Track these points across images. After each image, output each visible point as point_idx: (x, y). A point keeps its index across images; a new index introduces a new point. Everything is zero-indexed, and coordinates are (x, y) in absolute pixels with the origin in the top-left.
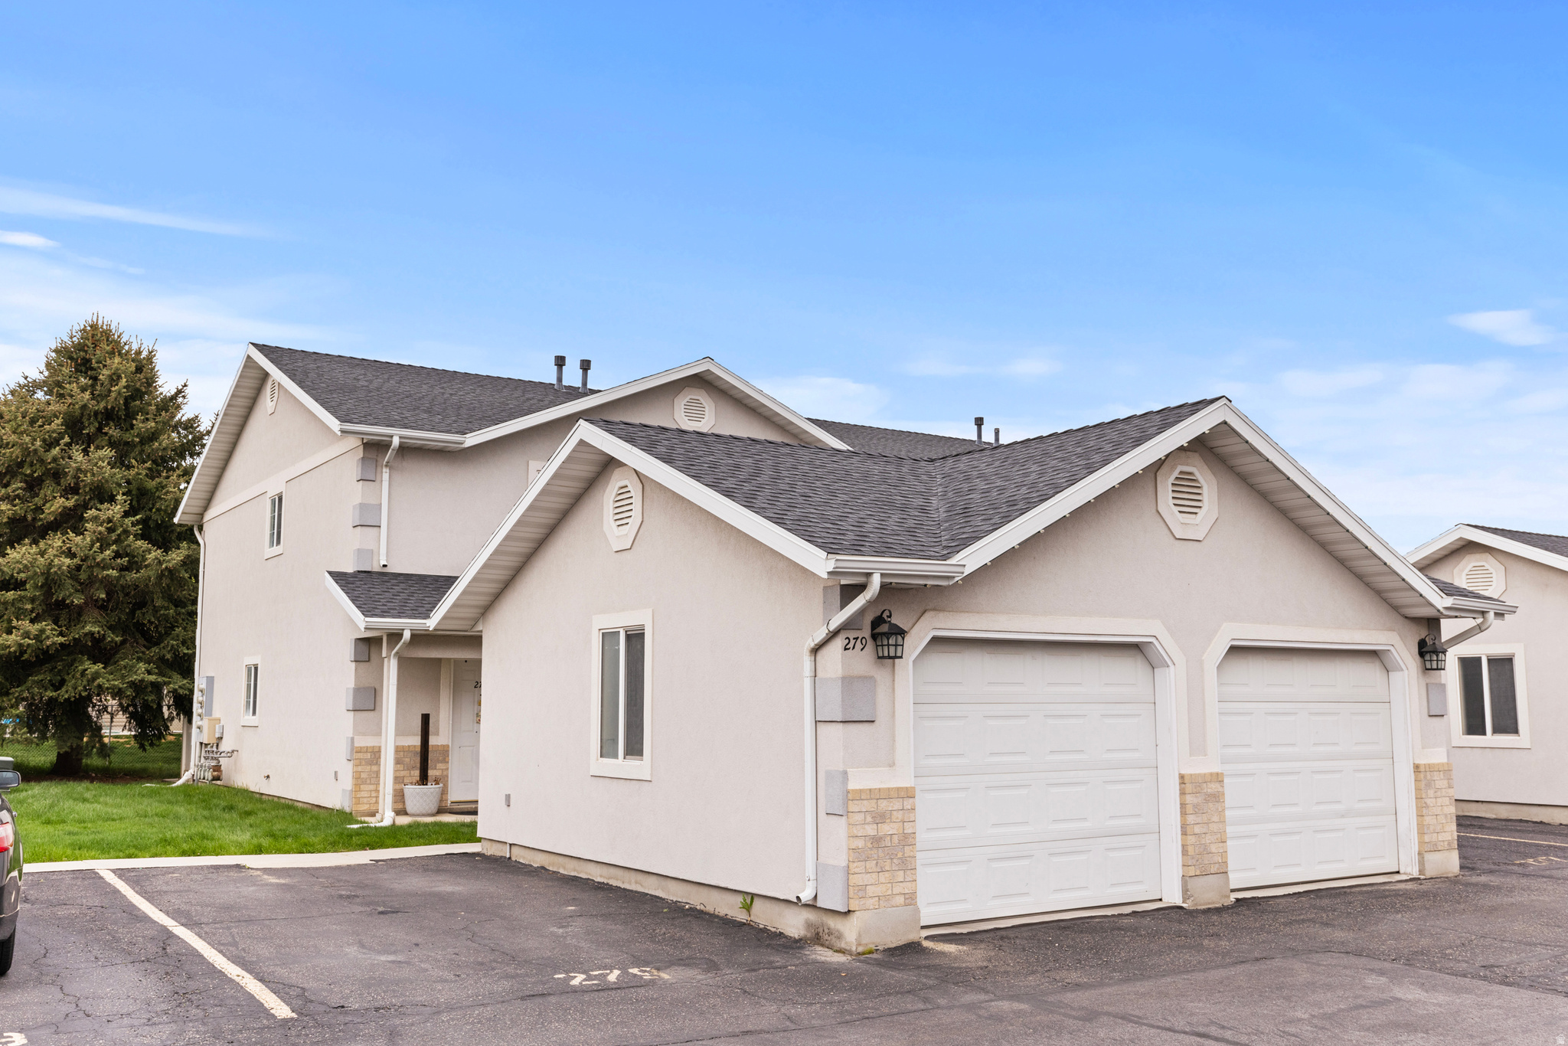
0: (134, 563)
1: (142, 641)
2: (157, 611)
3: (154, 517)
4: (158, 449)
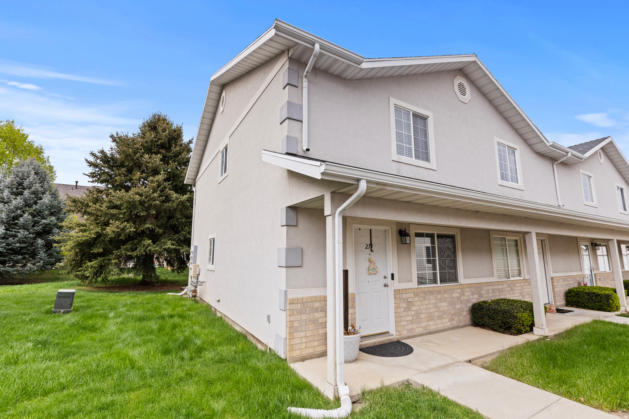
0: (168, 199)
1: (172, 232)
2: (178, 220)
3: (179, 184)
4: (180, 158)
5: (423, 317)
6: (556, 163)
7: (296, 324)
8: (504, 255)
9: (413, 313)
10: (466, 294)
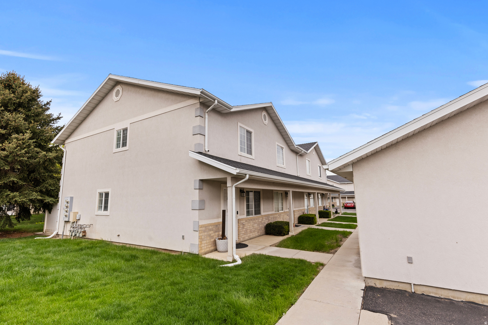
0: (34, 156)
2: (40, 174)
5: (248, 231)
6: (298, 155)
7: (203, 237)
8: (277, 200)
9: (245, 229)
10: (264, 220)
